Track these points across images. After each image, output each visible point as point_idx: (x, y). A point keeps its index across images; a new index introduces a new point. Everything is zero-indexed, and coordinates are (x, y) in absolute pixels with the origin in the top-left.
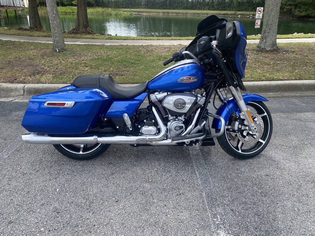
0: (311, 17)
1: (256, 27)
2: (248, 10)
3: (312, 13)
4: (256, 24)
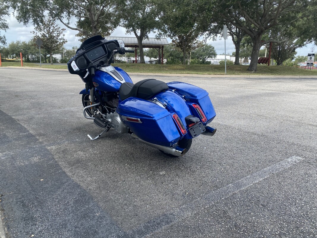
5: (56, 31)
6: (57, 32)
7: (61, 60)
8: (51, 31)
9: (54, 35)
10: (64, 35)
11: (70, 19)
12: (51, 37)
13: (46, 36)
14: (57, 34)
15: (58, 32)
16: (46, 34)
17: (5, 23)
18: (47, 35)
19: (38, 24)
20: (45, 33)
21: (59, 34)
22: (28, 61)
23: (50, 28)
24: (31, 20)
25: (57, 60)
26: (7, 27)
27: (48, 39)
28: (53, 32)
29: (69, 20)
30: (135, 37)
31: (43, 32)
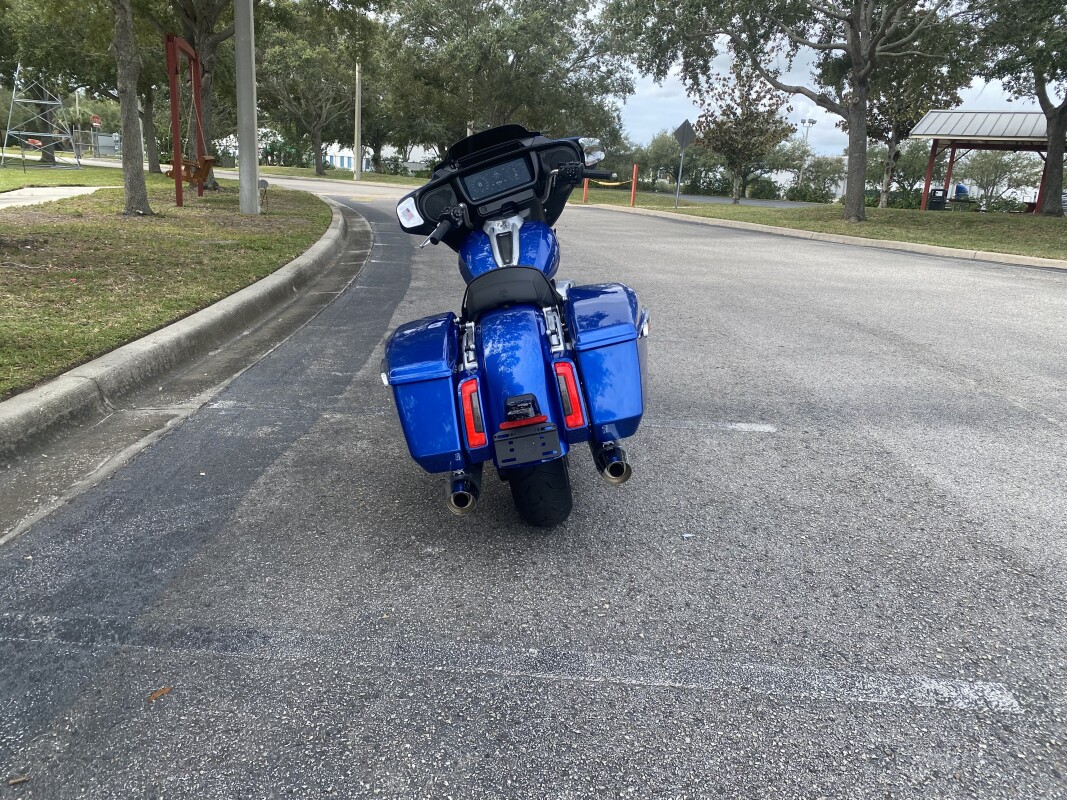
5: (768, 96)
6: (770, 99)
7: (792, 190)
8: (754, 96)
9: (761, 109)
10: (790, 109)
11: (794, 55)
12: (751, 116)
13: (735, 114)
14: (770, 106)
15: (774, 100)
16: (736, 106)
17: (627, 79)
18: (739, 111)
19: (695, 78)
20: (733, 104)
21: (774, 107)
22: (693, 190)
23: (751, 88)
24: (676, 68)
25: (779, 189)
26: (631, 91)
27: (738, 123)
28: (759, 98)
29: (791, 61)
30: (1041, 110)
31: (729, 102)
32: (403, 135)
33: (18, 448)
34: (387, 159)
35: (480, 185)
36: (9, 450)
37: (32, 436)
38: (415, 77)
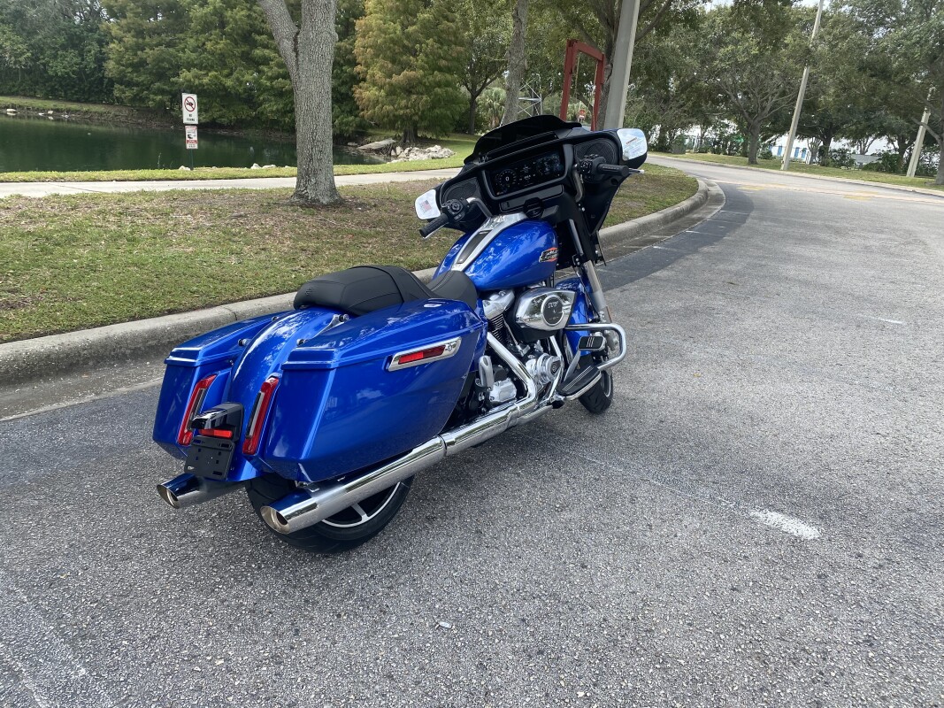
0: (221, 126)
1: (188, 146)
2: (32, 93)
3: (220, 117)
4: (187, 139)
32: (860, 127)
33: (131, 354)
34: (835, 151)
35: (507, 179)
36: (124, 354)
37: (151, 347)
38: (860, 70)
